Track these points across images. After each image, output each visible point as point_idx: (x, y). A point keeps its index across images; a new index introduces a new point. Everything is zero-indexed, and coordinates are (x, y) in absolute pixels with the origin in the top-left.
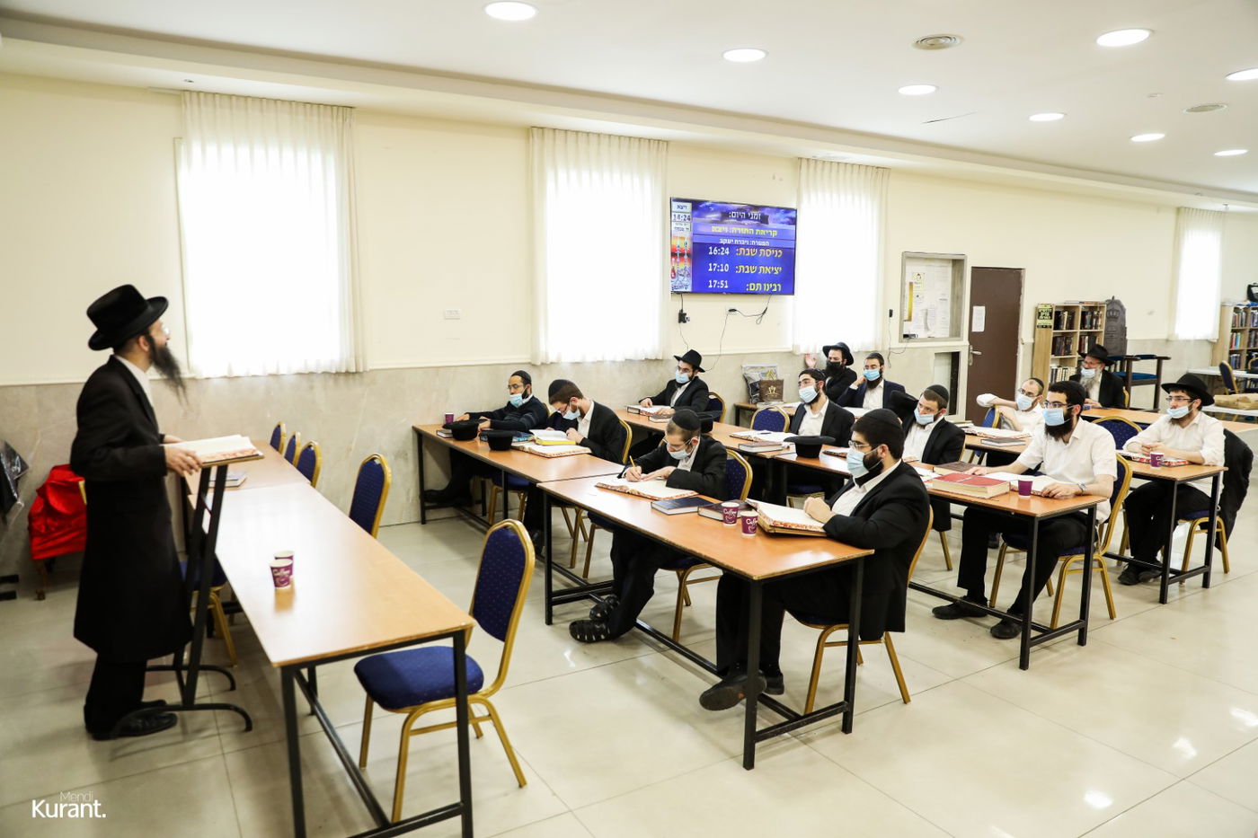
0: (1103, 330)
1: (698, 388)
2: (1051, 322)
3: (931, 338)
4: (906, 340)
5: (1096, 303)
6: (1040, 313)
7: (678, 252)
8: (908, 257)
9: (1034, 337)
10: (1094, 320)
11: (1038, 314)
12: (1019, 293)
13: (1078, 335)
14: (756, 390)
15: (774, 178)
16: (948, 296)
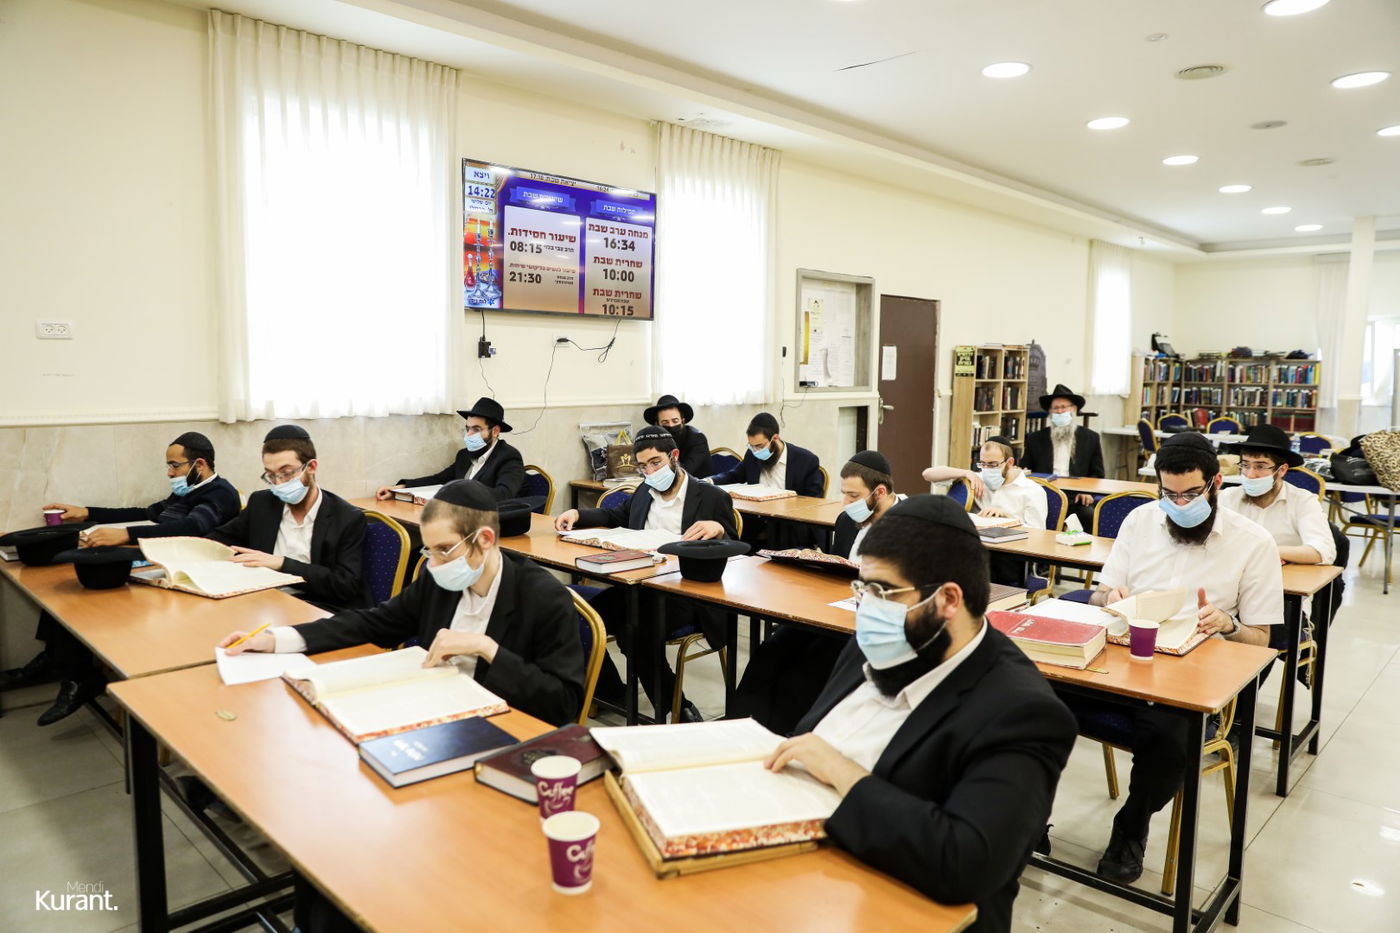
0: (1026, 380)
1: (505, 458)
2: (973, 369)
3: (832, 388)
4: (802, 388)
5: (1019, 347)
6: (958, 358)
7: (478, 245)
8: (805, 278)
9: (952, 388)
10: (1017, 368)
11: (957, 359)
12: (935, 333)
13: (1002, 385)
14: (601, 461)
15: (622, 147)
16: (852, 333)
